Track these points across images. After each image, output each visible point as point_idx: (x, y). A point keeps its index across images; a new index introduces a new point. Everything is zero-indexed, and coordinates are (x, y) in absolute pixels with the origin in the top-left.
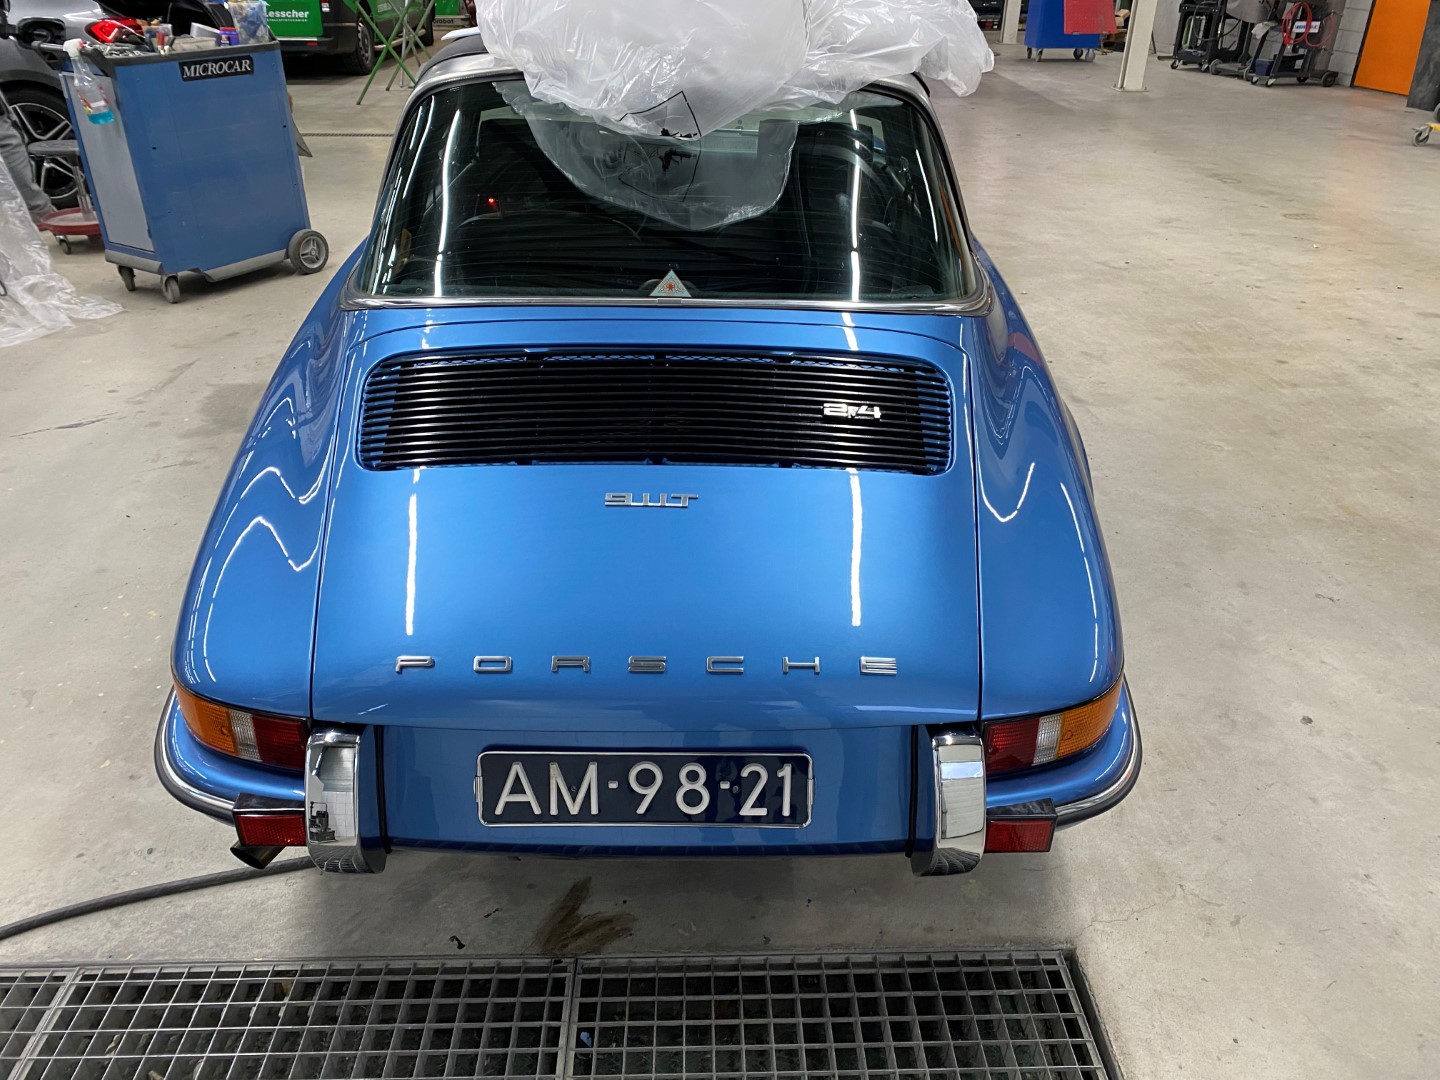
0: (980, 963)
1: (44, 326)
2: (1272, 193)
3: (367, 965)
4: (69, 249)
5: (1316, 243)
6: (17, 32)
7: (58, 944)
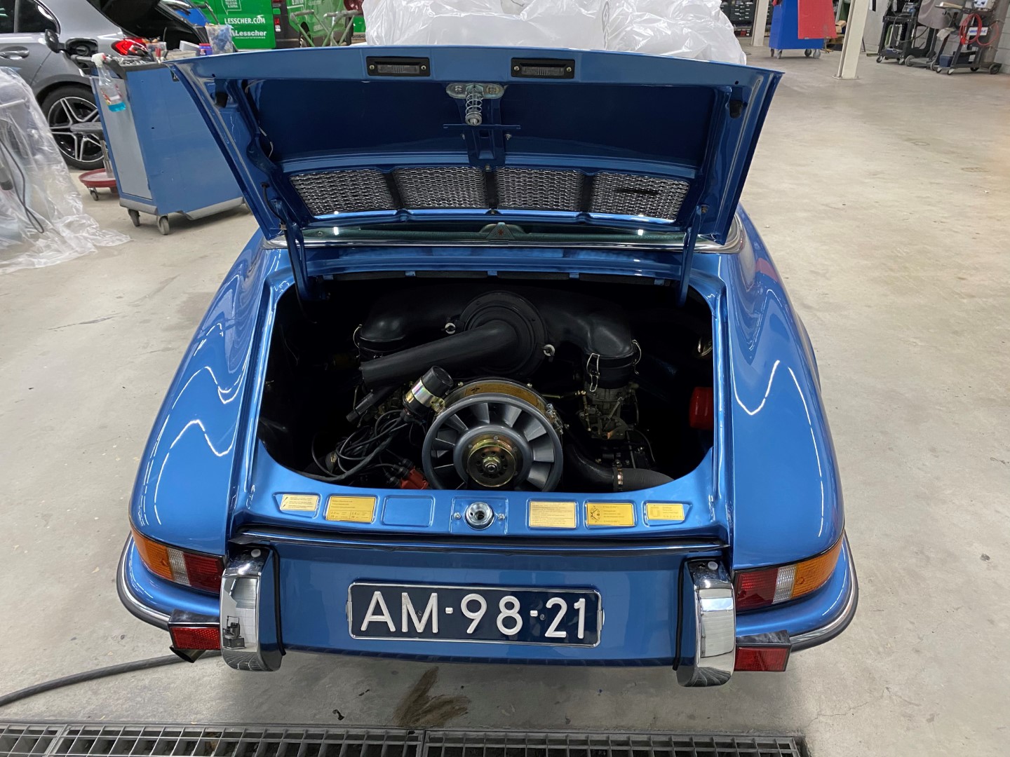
0: (730, 745)
1: (77, 251)
2: (953, 152)
3: (272, 730)
4: (97, 197)
5: (986, 189)
6: (65, 48)
7: (53, 706)
